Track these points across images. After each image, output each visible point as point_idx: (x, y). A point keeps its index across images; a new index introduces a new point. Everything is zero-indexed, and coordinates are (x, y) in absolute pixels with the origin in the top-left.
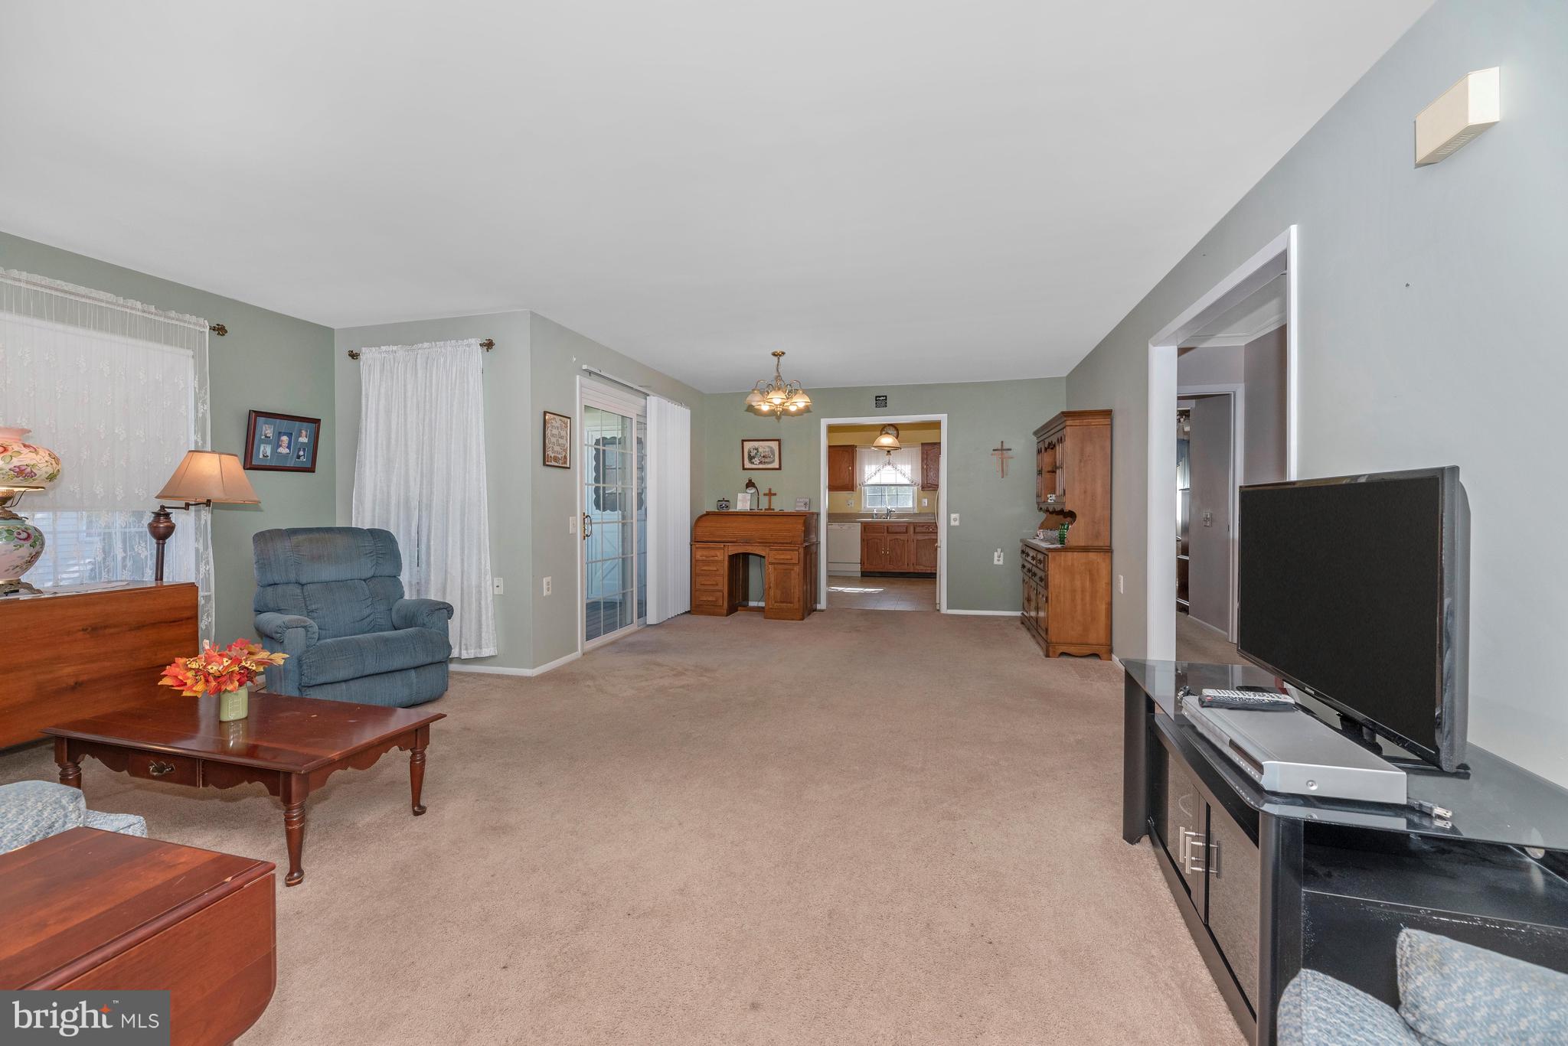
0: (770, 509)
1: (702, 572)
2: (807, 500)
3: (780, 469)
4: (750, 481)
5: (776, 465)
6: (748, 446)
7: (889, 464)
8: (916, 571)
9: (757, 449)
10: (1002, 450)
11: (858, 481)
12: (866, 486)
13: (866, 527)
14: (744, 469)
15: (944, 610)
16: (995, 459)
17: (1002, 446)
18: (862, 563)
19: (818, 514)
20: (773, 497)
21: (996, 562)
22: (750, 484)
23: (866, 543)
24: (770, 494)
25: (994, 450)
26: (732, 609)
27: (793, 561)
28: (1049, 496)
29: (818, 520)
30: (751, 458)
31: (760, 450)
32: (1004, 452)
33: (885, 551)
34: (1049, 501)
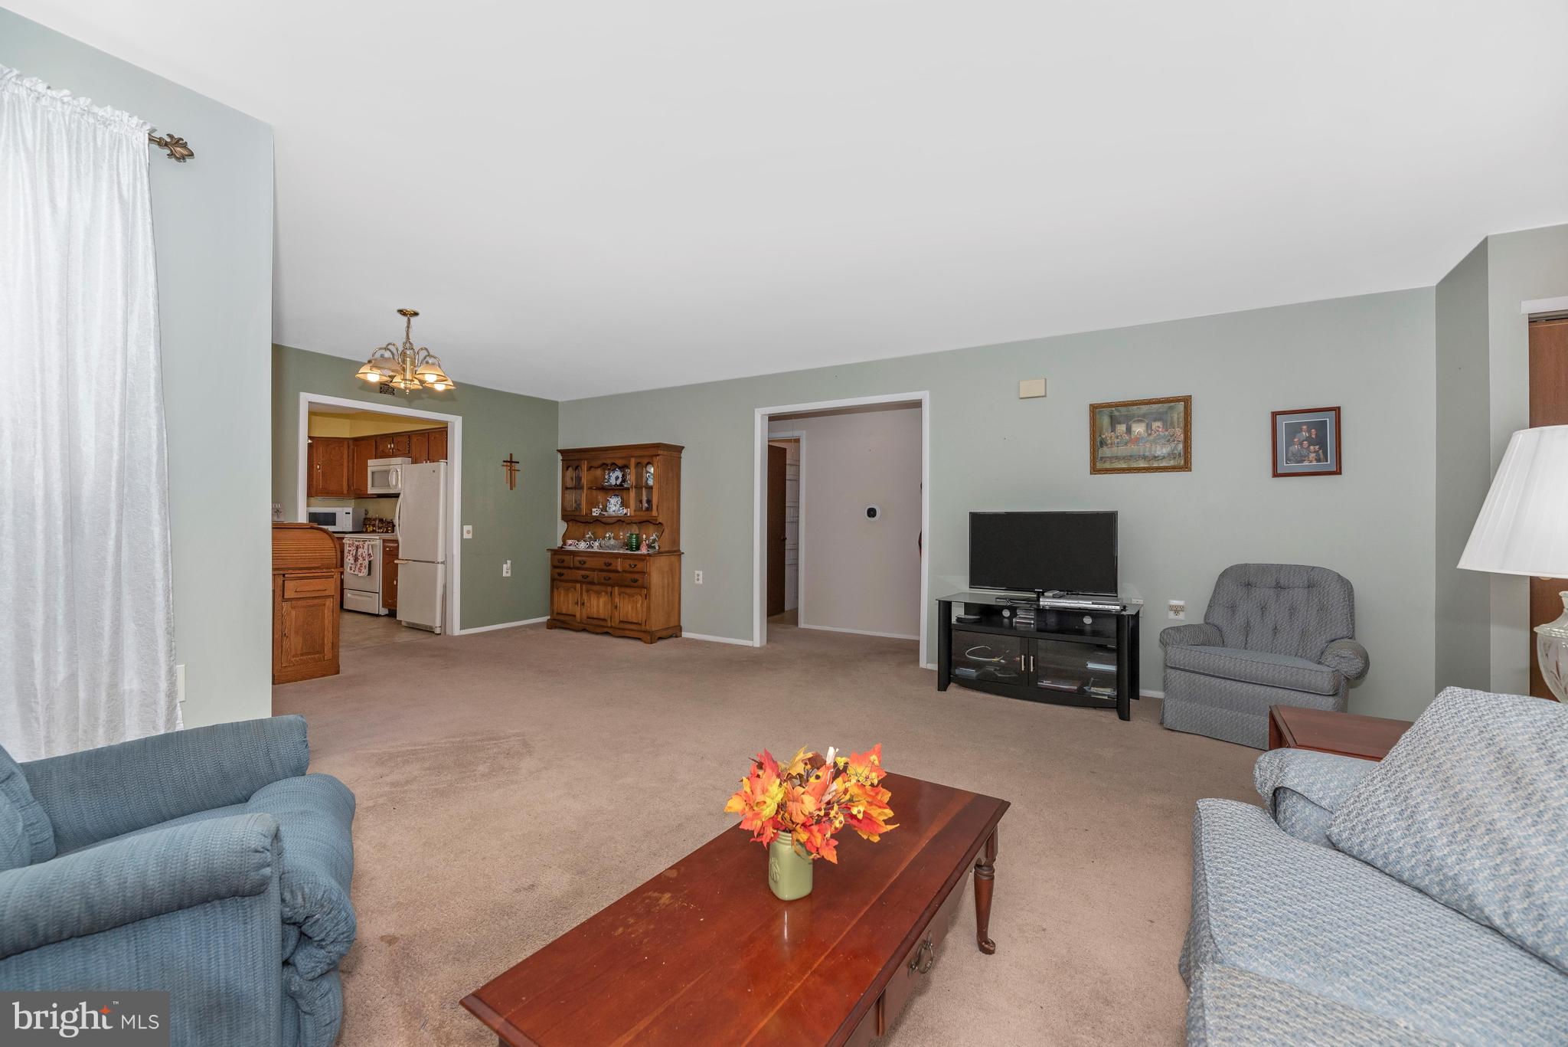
10: (511, 462)
15: (456, 632)
16: (504, 471)
17: (511, 458)
21: (505, 575)
25: (504, 461)
27: (327, 593)
28: (594, 510)
32: (513, 464)
34: (594, 514)
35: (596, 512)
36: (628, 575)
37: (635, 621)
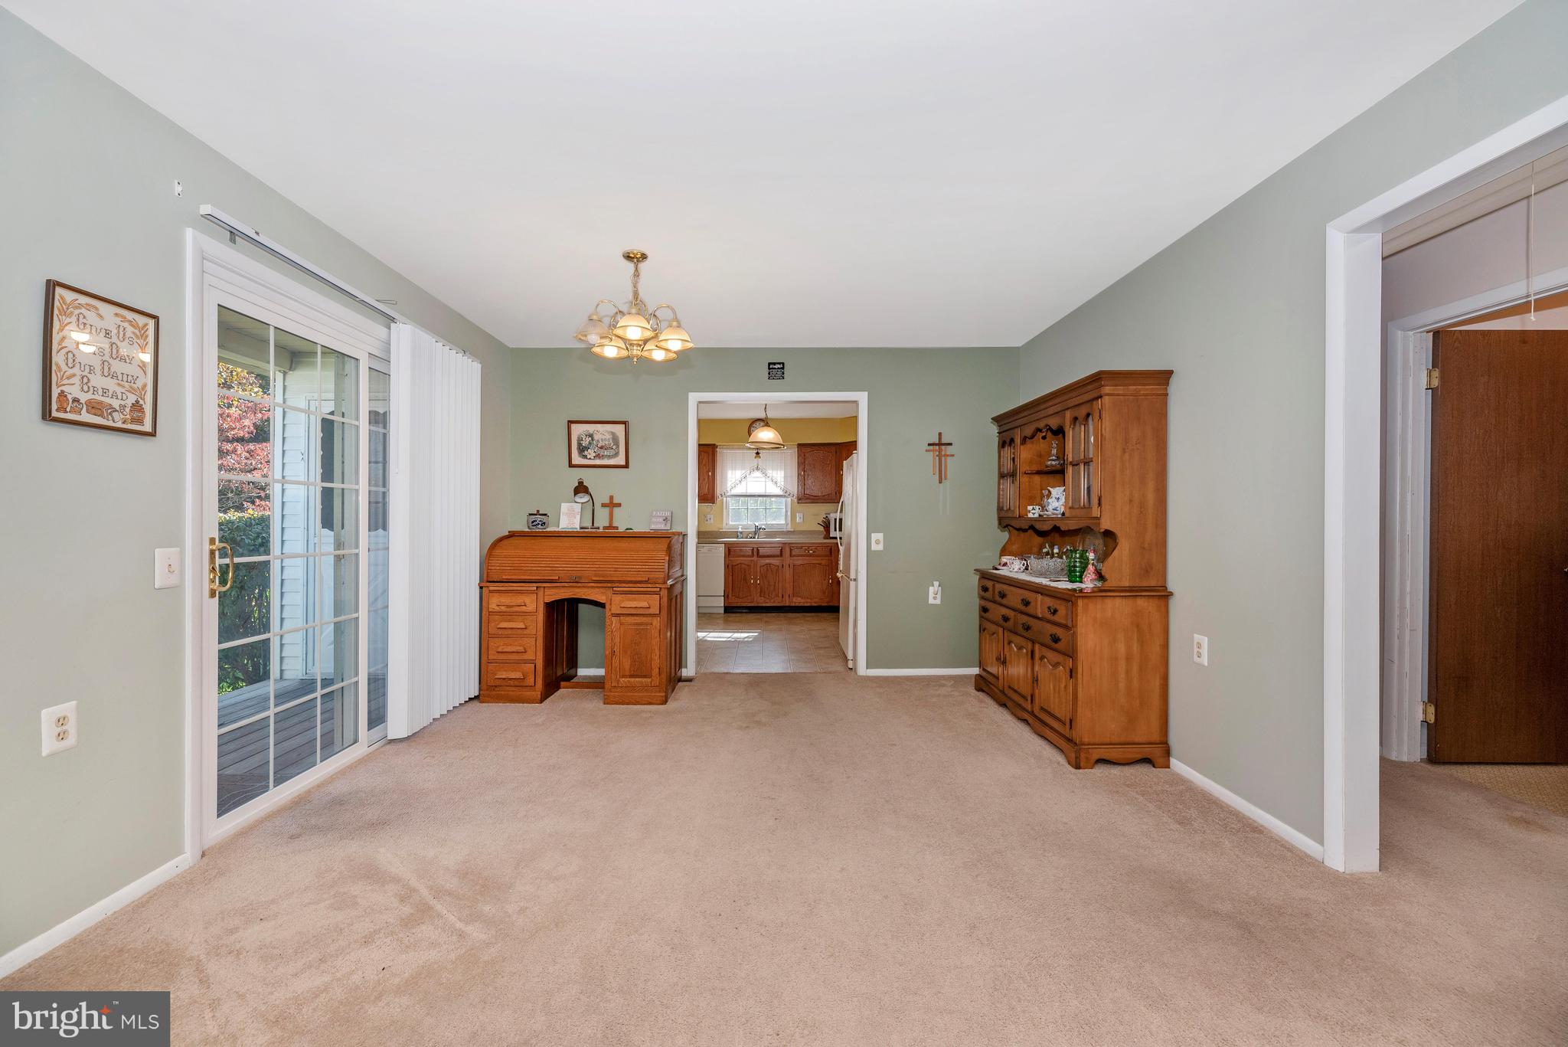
0: (611, 527)
1: (500, 632)
2: (668, 514)
3: (626, 466)
4: (581, 483)
5: (620, 460)
6: (578, 430)
7: (758, 469)
8: (793, 605)
9: (591, 436)
10: (940, 444)
11: (718, 491)
12: (729, 496)
13: (730, 549)
14: (571, 465)
15: (862, 670)
16: (930, 458)
17: (940, 439)
18: (726, 596)
19: (685, 535)
20: (616, 510)
21: (931, 601)
22: (581, 489)
23: (730, 569)
24: (612, 505)
25: (929, 445)
26: (551, 686)
27: (651, 611)
28: (1030, 508)
29: (683, 544)
30: (582, 450)
31: (596, 437)
32: (943, 447)
33: (755, 580)
34: (1030, 515)
35: (1033, 512)
36: (1048, 626)
37: (1058, 715)
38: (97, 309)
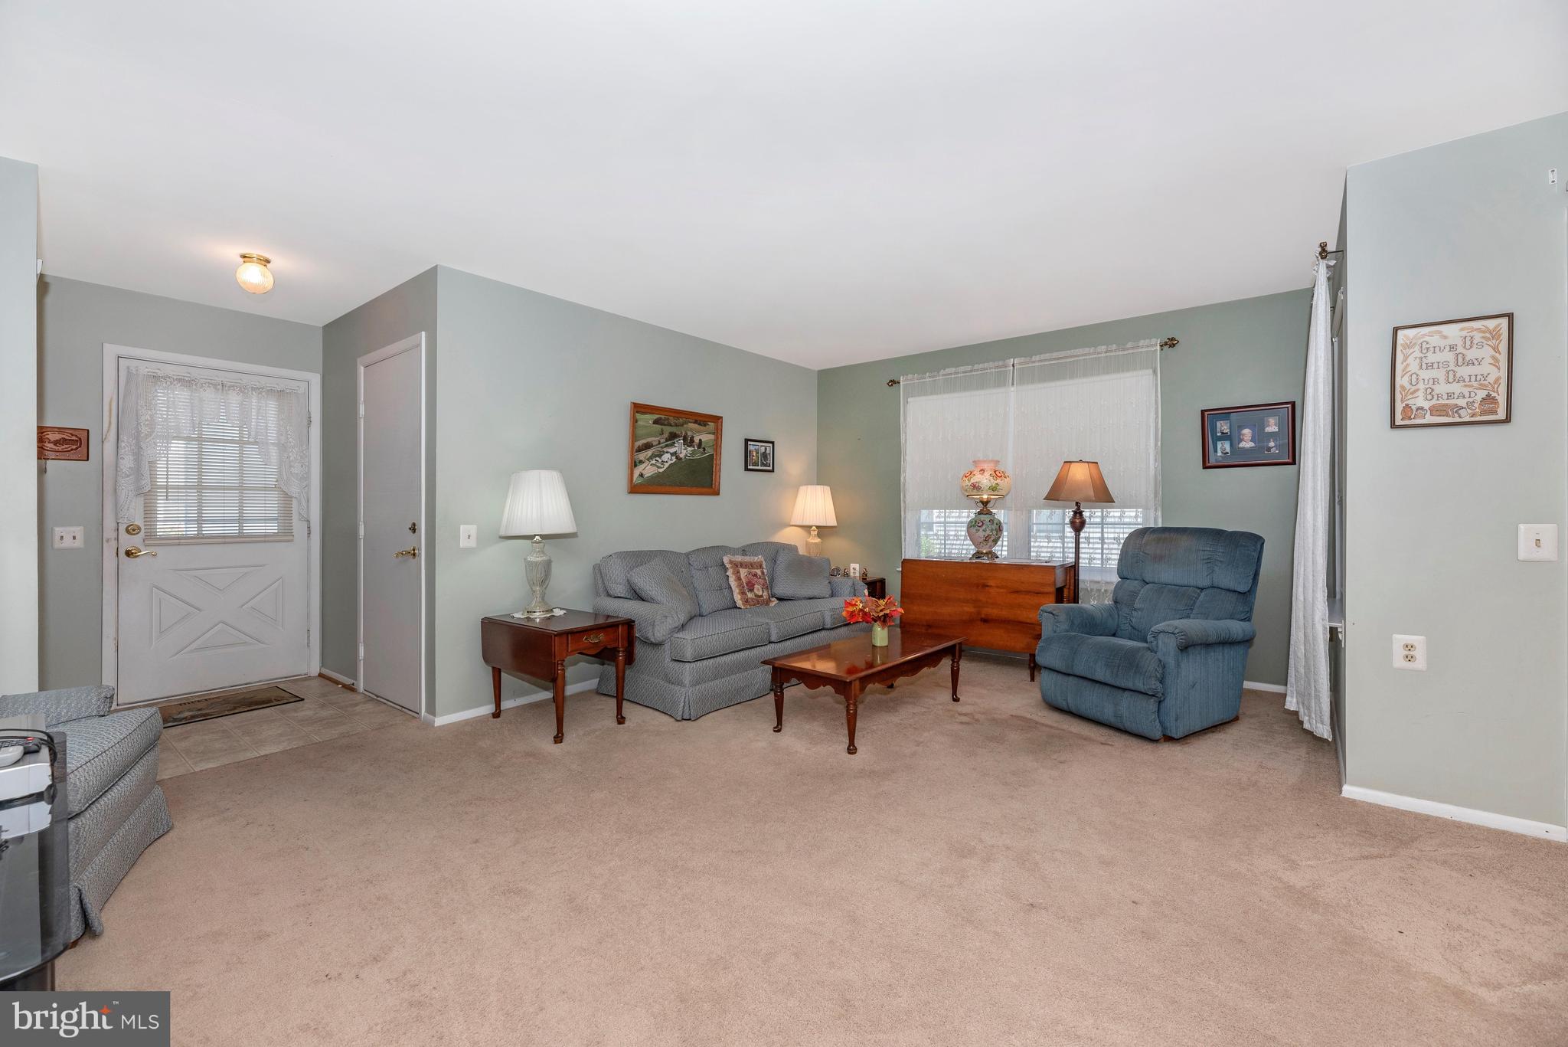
38: (1440, 332)
